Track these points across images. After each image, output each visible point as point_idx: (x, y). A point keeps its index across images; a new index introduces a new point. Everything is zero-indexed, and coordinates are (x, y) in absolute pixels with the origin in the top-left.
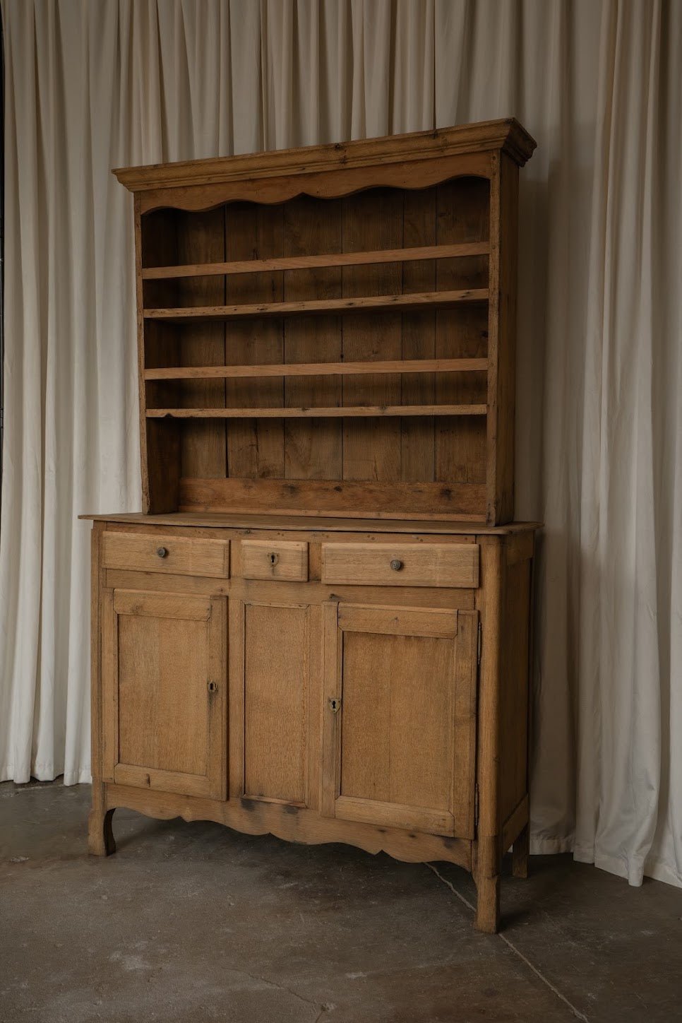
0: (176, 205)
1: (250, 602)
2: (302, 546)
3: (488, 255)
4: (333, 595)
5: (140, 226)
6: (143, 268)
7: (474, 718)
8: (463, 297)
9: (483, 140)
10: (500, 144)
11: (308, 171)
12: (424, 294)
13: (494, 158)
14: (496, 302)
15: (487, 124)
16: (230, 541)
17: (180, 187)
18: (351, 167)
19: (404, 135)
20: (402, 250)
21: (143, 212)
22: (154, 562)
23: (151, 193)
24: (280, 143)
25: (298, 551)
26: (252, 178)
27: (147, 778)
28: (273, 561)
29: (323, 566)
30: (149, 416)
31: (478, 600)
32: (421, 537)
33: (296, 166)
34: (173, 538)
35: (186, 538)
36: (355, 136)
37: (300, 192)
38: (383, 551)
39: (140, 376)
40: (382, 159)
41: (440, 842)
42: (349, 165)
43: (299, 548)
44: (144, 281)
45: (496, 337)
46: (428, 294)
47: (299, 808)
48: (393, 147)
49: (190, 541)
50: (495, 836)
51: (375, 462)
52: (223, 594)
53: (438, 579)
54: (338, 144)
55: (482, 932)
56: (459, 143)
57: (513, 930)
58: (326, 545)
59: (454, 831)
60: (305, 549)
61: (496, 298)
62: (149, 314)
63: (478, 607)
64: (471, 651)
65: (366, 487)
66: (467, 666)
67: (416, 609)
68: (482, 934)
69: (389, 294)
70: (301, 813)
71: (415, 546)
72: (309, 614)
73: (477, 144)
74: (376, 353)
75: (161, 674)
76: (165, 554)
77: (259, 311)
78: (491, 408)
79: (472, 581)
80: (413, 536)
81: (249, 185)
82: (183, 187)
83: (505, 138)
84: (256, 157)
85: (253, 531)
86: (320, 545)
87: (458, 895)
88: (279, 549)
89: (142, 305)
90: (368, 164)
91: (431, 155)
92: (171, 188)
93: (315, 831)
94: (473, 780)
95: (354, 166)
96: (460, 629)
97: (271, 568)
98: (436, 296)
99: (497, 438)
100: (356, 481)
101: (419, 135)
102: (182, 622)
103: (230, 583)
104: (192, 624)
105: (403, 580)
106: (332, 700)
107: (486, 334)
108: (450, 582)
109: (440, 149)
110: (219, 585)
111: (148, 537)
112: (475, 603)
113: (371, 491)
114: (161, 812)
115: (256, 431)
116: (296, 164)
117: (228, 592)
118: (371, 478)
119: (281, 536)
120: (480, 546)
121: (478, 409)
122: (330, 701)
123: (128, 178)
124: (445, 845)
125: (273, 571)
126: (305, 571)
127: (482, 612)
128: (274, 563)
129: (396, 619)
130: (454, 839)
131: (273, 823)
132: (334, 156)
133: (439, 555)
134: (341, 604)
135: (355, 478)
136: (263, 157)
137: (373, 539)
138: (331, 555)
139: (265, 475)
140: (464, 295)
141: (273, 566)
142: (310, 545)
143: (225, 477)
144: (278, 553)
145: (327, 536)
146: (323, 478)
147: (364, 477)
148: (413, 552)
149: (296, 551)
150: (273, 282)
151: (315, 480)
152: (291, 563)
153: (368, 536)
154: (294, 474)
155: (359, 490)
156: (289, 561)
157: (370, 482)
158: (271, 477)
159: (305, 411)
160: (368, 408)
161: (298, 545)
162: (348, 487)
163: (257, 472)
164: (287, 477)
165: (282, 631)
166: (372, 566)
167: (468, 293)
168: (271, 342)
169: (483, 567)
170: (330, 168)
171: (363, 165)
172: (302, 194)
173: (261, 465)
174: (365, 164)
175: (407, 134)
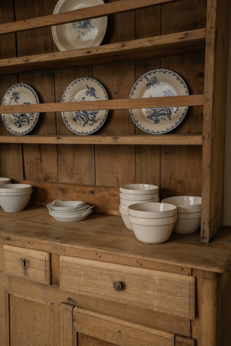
1: (12, 293)
2: (46, 256)
4: (70, 298)
8: (182, 38)
12: (146, 39)
14: (213, 44)
25: (42, 260)
28: (25, 265)
29: (61, 275)
31: (194, 329)
32: (141, 261)
38: (108, 270)
43: (43, 258)
46: (151, 38)
51: (117, 174)
53: (155, 304)
60: (48, 258)
61: (213, 37)
63: (194, 337)
65: (111, 192)
67: (136, 326)
71: (135, 270)
72: (53, 311)
74: (117, 93)
77: (24, 62)
78: (206, 139)
79: (188, 313)
80: (134, 260)
86: (59, 256)
88: (29, 256)
97: (24, 270)
98: (158, 39)
99: (211, 166)
105: (125, 299)
107: (202, 75)
108: (166, 309)
112: (191, 331)
113: (114, 195)
115: (40, 149)
118: (115, 185)
119: (31, 244)
120: (196, 278)
121: (195, 140)
125: (25, 273)
126: (48, 277)
128: (26, 267)
129: (120, 331)
133: (157, 282)
134: (76, 309)
135: (104, 185)
137: (100, 257)
138: (67, 267)
139: (46, 179)
140: (182, 36)
141: (25, 269)
142: (52, 256)
143: (23, 179)
144: (28, 259)
145: (65, 250)
146: (83, 184)
147: (109, 184)
148: (134, 275)
149: (41, 259)
150: (46, 44)
151: (77, 185)
152: (38, 269)
153: (97, 254)
154: (64, 179)
155: (106, 194)
156: (36, 267)
157: (113, 189)
158: (50, 181)
159: (59, 140)
160: (104, 138)
161: (42, 255)
162: (99, 191)
163: (41, 177)
164: (60, 181)
165: (35, 319)
166: (99, 282)
167: (187, 34)
168: (46, 88)
169: (199, 299)
173: (44, 173)
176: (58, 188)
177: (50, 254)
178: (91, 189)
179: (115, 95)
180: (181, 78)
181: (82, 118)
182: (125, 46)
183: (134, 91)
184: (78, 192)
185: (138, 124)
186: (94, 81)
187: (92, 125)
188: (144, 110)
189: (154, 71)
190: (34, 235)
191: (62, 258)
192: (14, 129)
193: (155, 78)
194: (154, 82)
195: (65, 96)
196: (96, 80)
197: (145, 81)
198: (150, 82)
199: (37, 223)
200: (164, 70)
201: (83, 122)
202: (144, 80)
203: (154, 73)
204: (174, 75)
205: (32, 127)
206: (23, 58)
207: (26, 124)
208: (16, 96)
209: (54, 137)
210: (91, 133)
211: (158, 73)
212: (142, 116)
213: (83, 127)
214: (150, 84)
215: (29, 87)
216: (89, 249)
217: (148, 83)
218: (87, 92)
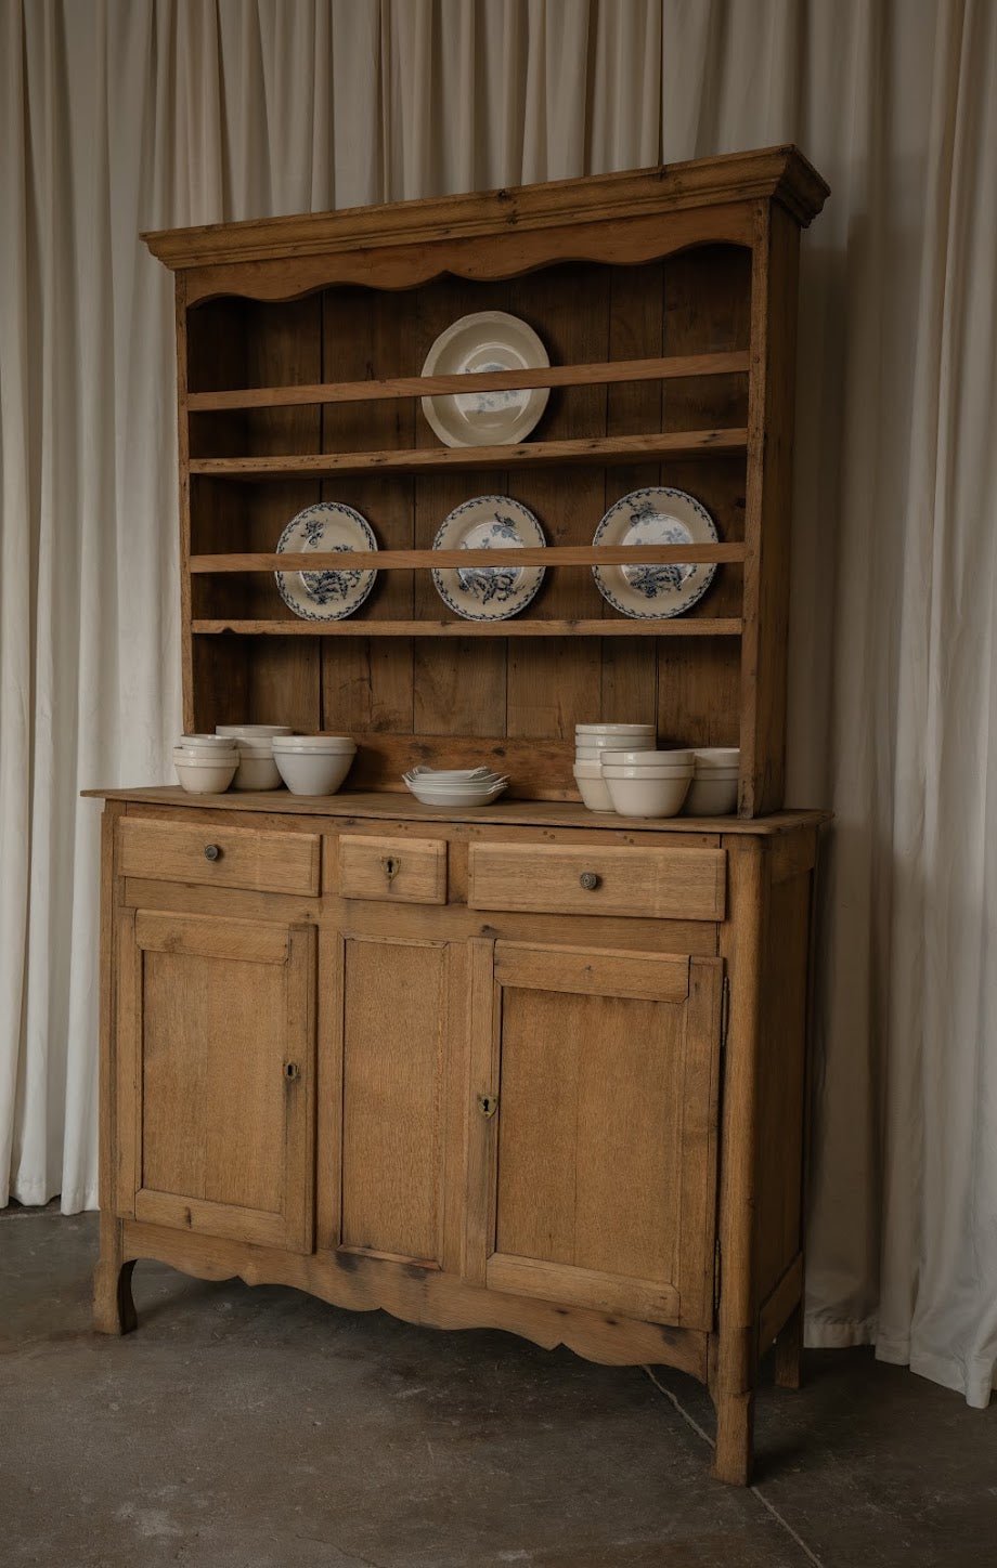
0: (242, 292)
1: (353, 935)
2: (438, 846)
3: (747, 373)
4: (487, 927)
5: (184, 325)
6: (190, 392)
7: (715, 1134)
8: (705, 442)
9: (741, 182)
10: (770, 190)
11: (453, 235)
12: (640, 437)
13: (760, 213)
14: (759, 455)
15: (748, 156)
16: (321, 837)
17: (247, 262)
18: (523, 228)
19: (610, 175)
20: (606, 364)
21: (189, 302)
22: (201, 868)
23: (202, 272)
24: (411, 191)
25: (431, 855)
26: (363, 247)
27: (185, 1213)
28: (390, 871)
29: (471, 880)
30: (196, 632)
31: (723, 941)
32: (631, 835)
33: (435, 228)
34: (231, 830)
35: (253, 831)
36: (527, 179)
37: (442, 269)
38: (570, 857)
39: (184, 565)
40: (576, 216)
41: (658, 1334)
42: (521, 225)
43: (432, 851)
44: (190, 413)
45: (759, 510)
46: (647, 437)
47: (427, 1270)
48: (593, 195)
49: (258, 834)
50: (747, 1328)
51: (560, 709)
52: (311, 921)
53: (658, 905)
54: (503, 191)
55: (723, 1483)
56: (700, 188)
57: (775, 1481)
58: (475, 846)
59: (679, 1317)
60: (442, 851)
61: (760, 445)
62: (197, 466)
63: (723, 952)
64: (711, 1024)
65: (543, 749)
66: (702, 1050)
67: (622, 953)
68: (724, 1487)
69: (582, 436)
70: (431, 1278)
71: (620, 850)
72: (447, 956)
73: (731, 189)
74: (564, 532)
75: (210, 1047)
76: (218, 854)
77: (369, 464)
78: (749, 622)
79: (713, 910)
80: (618, 834)
81: (359, 258)
83: (778, 179)
84: (371, 213)
85: (358, 821)
86: (467, 845)
87: (686, 1416)
88: (401, 852)
89: (186, 453)
90: (552, 224)
91: (656, 208)
92: (234, 264)
93: (455, 1309)
94: (712, 1237)
95: (528, 227)
96: (692, 988)
97: (388, 882)
98: (662, 439)
99: (758, 673)
100: (528, 740)
101: (635, 175)
102: (245, 966)
103: (321, 904)
104: (260, 969)
105: (601, 906)
106: (484, 1098)
107: (741, 503)
108: (678, 911)
109: (671, 197)
110: (303, 907)
111: (191, 827)
112: (718, 946)
113: (553, 756)
114: (209, 1268)
115: (368, 656)
116: (435, 224)
117: (317, 920)
118: (552, 734)
119: (403, 829)
120: (727, 852)
121: (728, 626)
122: (479, 1098)
123: (167, 247)
124: (665, 1338)
125: (390, 886)
126: (442, 888)
127: (730, 963)
128: (392, 874)
129: (589, 968)
130: (679, 1329)
131: (386, 1293)
132: (497, 210)
133: (661, 865)
134: (500, 943)
135: (528, 734)
136: (381, 212)
137: (553, 837)
138: (485, 862)
139: (382, 726)
140: (707, 438)
141: (390, 878)
142: (451, 846)
143: (318, 730)
144: (398, 856)
145: (478, 832)
146: (476, 734)
147: (541, 732)
148: (618, 859)
149: (427, 854)
150: (398, 417)
151: (462, 737)
152: (419, 875)
153: (545, 833)
154: (429, 726)
155: (532, 754)
156: (415, 871)
157: (551, 742)
158: (393, 730)
160: (548, 622)
161: (430, 846)
162: (516, 748)
163: (369, 722)
164: (418, 731)
165: (404, 984)
166: (550, 881)
167: (714, 435)
168: (394, 513)
169: (733, 887)
170: (488, 230)
171: (543, 225)
172: (445, 272)
173: (376, 712)
174: (547, 225)
175: (616, 173)
176: (412, 747)
177: (448, 844)
178: (497, 744)
179: (560, 535)
180: (702, 508)
181: (480, 584)
182: (598, 446)
183: (604, 530)
184: (464, 752)
185: (612, 598)
186: (515, 503)
187: (504, 599)
188: (625, 569)
189: (646, 490)
192: (308, 607)
193: (650, 504)
194: (647, 512)
195: (442, 535)
196: (518, 504)
197: (627, 511)
198: (638, 513)
200: (668, 490)
201: (482, 594)
202: (626, 507)
203: (648, 494)
205: (357, 602)
206: (371, 454)
207: (338, 595)
208: (313, 529)
209: (435, 622)
210: (503, 618)
211: (656, 495)
212: (619, 581)
213: (484, 603)
214: (638, 516)
215: (353, 511)
217: (634, 513)
218: (494, 526)
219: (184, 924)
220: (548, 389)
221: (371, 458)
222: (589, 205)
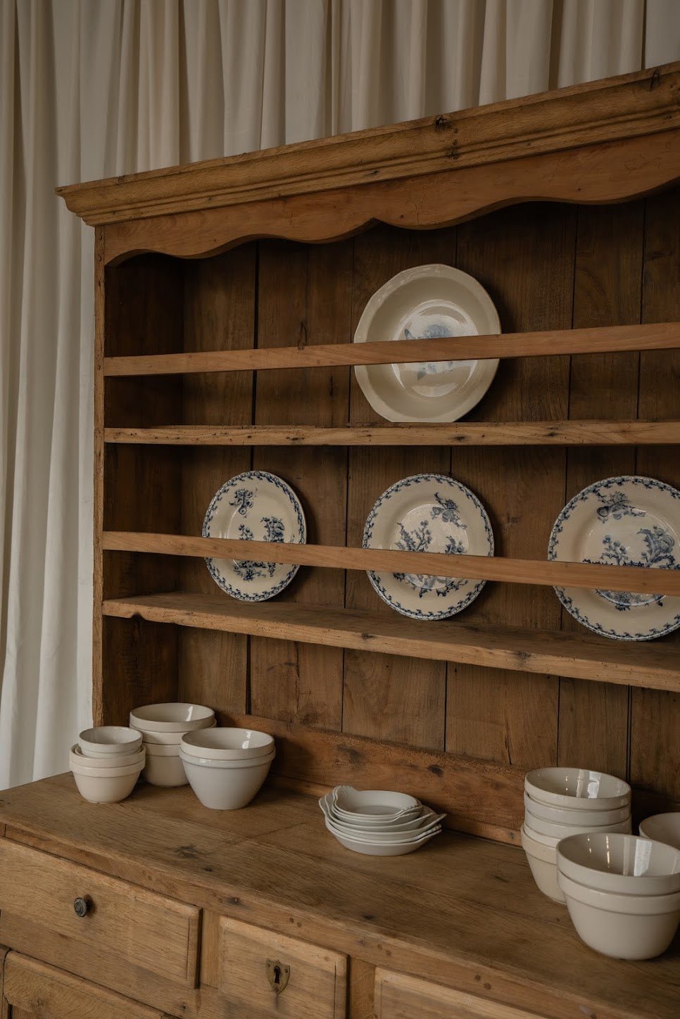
0: (158, 248)
2: (336, 963)
5: (102, 284)
6: (106, 355)
11: (384, 175)
17: (163, 216)
18: (467, 163)
19: (581, 86)
20: (570, 331)
21: (107, 260)
23: (119, 227)
25: (326, 973)
26: (283, 194)
28: (277, 980)
30: (107, 614)
33: (360, 168)
34: (105, 881)
35: (128, 886)
37: (369, 217)
39: (97, 541)
40: (533, 144)
42: (464, 160)
44: (106, 378)
48: (557, 115)
49: (133, 893)
51: (508, 729)
54: (441, 117)
58: (384, 977)
60: (341, 971)
62: (113, 436)
65: (488, 776)
69: (542, 417)
74: (515, 520)
77: (289, 443)
81: (278, 207)
82: (171, 215)
86: (373, 969)
88: (291, 958)
89: (102, 422)
90: (503, 157)
91: (641, 127)
92: (150, 218)
95: (473, 162)
97: (274, 994)
100: (469, 759)
101: (617, 83)
103: (199, 997)
109: (665, 111)
110: (177, 996)
111: (65, 867)
113: (497, 786)
116: (361, 164)
117: (194, 1014)
118: (498, 758)
119: (295, 924)
123: (83, 202)
128: (279, 986)
132: (433, 141)
135: (469, 753)
137: (488, 986)
138: (396, 1002)
139: (309, 719)
141: (277, 990)
142: (353, 963)
143: (244, 713)
144: (288, 964)
145: (389, 953)
146: (410, 743)
147: (485, 753)
149: (323, 971)
150: (331, 380)
151: (395, 744)
152: (312, 995)
153: (478, 978)
154: (359, 726)
155: (474, 779)
156: (308, 989)
157: (497, 768)
158: (320, 725)
159: (368, 640)
160: (490, 651)
161: (326, 959)
162: (455, 769)
163: (296, 712)
164: (346, 730)
168: (325, 488)
170: (426, 167)
171: (490, 159)
172: (373, 221)
173: (302, 702)
174: (496, 158)
175: (588, 84)
176: (340, 748)
177: (349, 959)
178: (434, 760)
179: (510, 524)
182: (557, 434)
183: (564, 524)
184: (397, 764)
185: (573, 608)
186: (457, 485)
187: (444, 594)
189: (618, 479)
190: (305, 900)
191: (383, 975)
192: (233, 583)
193: (622, 495)
194: (619, 504)
195: (375, 515)
196: (461, 485)
197: (593, 502)
198: (606, 504)
199: (297, 852)
200: (647, 480)
202: (592, 497)
203: (620, 484)
204: (673, 494)
205: (282, 583)
206: (287, 432)
207: (265, 571)
208: (243, 500)
209: (354, 633)
210: (442, 617)
211: (633, 488)
213: (421, 596)
214: (607, 508)
215: (282, 482)
216: (460, 962)
217: (603, 505)
218: (434, 508)
219: (52, 985)
220: (498, 360)
221: (287, 435)
222: (553, 129)
